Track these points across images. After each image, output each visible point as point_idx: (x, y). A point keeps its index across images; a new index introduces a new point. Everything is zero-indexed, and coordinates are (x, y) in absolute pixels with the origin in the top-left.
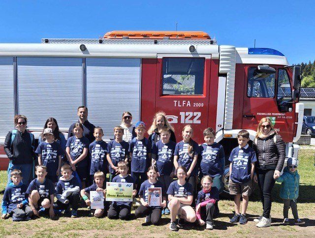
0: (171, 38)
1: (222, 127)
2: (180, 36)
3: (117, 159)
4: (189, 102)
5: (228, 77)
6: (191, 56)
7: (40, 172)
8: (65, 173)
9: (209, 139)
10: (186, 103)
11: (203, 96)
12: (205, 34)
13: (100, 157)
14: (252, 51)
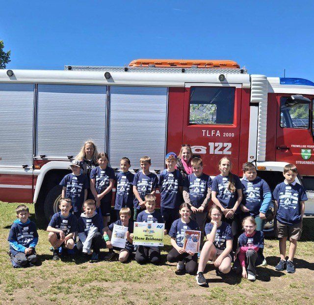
0: (199, 66)
1: (255, 159)
2: (208, 64)
3: (143, 193)
4: (218, 131)
5: (260, 106)
6: (221, 85)
7: (64, 206)
8: (88, 209)
9: (252, 174)
10: (216, 132)
11: (234, 126)
12: (234, 63)
13: (126, 190)
14: (284, 81)
